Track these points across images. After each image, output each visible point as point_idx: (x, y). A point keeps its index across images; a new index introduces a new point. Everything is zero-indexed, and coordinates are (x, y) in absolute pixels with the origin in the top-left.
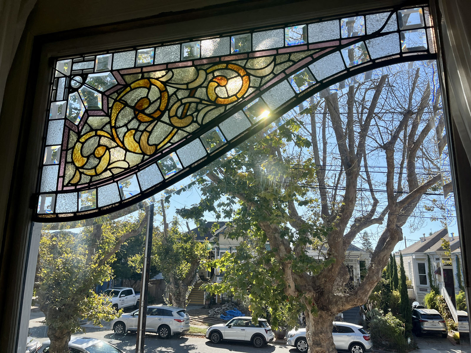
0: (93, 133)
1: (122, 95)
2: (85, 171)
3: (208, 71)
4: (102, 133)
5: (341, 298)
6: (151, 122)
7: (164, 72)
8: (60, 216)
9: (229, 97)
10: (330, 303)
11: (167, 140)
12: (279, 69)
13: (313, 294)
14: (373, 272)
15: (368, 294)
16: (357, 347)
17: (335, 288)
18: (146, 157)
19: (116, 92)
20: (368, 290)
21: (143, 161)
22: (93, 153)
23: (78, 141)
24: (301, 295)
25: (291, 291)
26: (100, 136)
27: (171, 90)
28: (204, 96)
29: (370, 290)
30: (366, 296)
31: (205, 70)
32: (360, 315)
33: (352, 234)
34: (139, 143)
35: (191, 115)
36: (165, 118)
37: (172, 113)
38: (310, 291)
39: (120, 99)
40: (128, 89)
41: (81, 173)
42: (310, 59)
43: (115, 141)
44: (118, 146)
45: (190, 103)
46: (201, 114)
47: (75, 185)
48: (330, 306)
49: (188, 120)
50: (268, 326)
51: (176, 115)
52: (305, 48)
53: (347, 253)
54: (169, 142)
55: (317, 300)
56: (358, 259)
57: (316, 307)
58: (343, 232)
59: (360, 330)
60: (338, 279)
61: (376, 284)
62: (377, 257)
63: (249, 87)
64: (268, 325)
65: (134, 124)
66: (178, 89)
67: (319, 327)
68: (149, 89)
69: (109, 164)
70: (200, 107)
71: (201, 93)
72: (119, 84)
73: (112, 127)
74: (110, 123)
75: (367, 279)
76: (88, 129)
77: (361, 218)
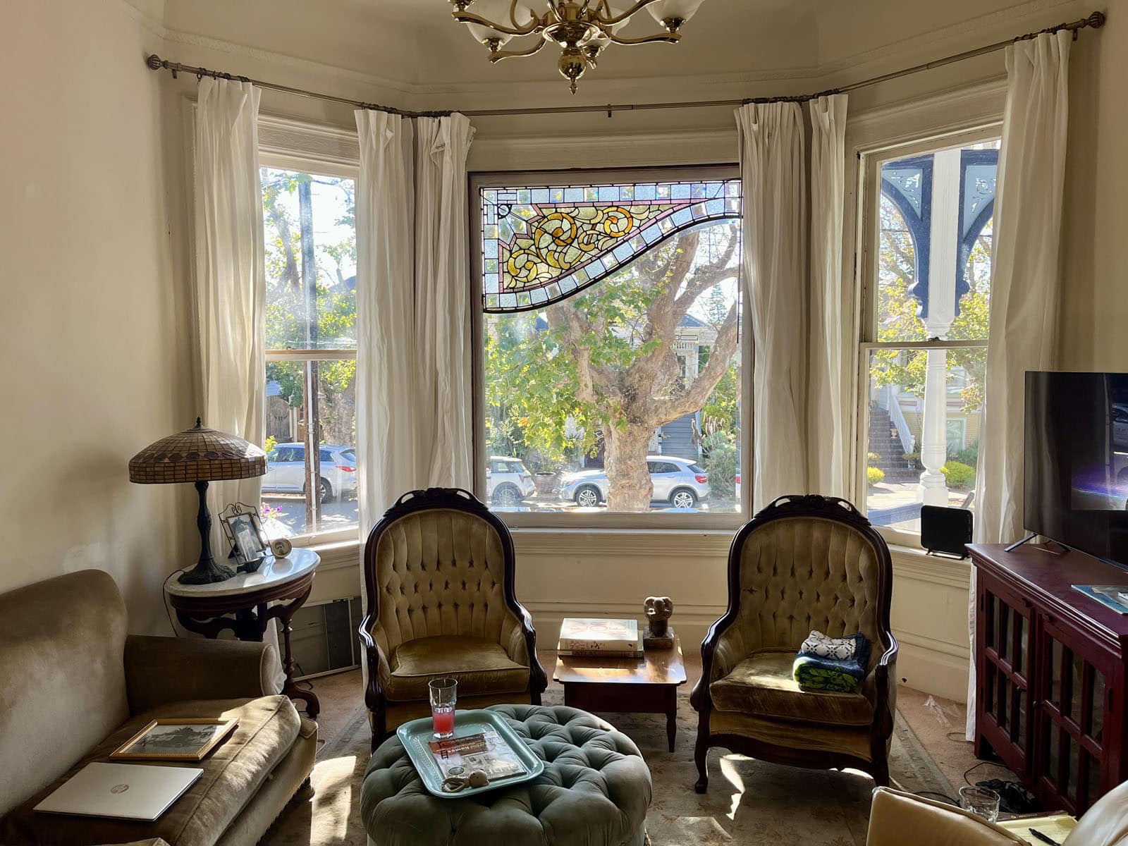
0: (522, 252)
1: (541, 224)
2: (519, 279)
3: (604, 212)
4: (529, 252)
5: (664, 402)
6: (566, 246)
7: (573, 209)
8: (504, 309)
9: (619, 232)
10: (646, 411)
11: (577, 260)
12: (652, 215)
13: (619, 399)
14: (717, 359)
15: (706, 393)
16: (684, 494)
17: (655, 388)
18: (563, 271)
19: (537, 221)
20: (707, 387)
21: (561, 273)
22: (524, 266)
23: (511, 257)
24: (602, 400)
25: (586, 395)
26: (528, 254)
27: (579, 224)
28: (602, 230)
29: (709, 388)
30: (703, 397)
31: (602, 211)
32: (693, 442)
33: (688, 299)
34: (558, 261)
35: (594, 243)
36: (575, 244)
37: (580, 241)
38: (615, 395)
39: (541, 227)
40: (546, 220)
41: (516, 280)
42: (671, 211)
43: (539, 258)
44: (542, 262)
45: (592, 234)
46: (601, 243)
47: (513, 288)
48: (646, 417)
49: (592, 246)
50: (523, 471)
51: (583, 242)
52: (669, 202)
53: (678, 329)
54: (579, 261)
55: (627, 408)
56: (697, 342)
57: (624, 418)
58: (675, 296)
59: (690, 467)
60: (660, 376)
61: (720, 378)
62: (724, 336)
63: (633, 226)
64: (524, 468)
65: (553, 247)
66: (584, 223)
67: (628, 450)
68: (562, 221)
69: (537, 275)
70: (600, 237)
71: (599, 227)
72: (538, 215)
73: (536, 248)
74: (534, 244)
75: (707, 371)
76: (518, 248)
77: (706, 267)
